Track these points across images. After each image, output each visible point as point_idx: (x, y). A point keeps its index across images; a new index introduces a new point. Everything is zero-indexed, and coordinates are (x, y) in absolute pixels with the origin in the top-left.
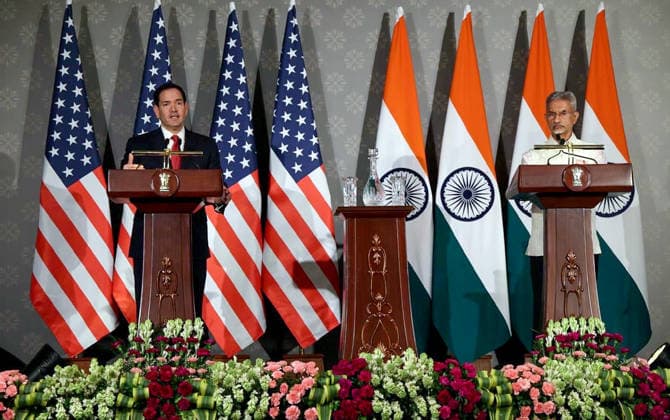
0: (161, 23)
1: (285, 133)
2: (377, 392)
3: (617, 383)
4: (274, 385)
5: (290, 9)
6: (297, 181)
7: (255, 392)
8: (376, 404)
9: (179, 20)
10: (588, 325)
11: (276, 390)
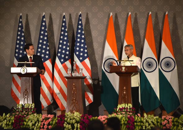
0: (44, 19)
1: (78, 49)
2: (65, 122)
3: (124, 121)
4: (42, 120)
5: (80, 14)
6: (81, 62)
7: (38, 122)
8: (65, 125)
9: (52, 17)
10: (128, 105)
11: (42, 121)
